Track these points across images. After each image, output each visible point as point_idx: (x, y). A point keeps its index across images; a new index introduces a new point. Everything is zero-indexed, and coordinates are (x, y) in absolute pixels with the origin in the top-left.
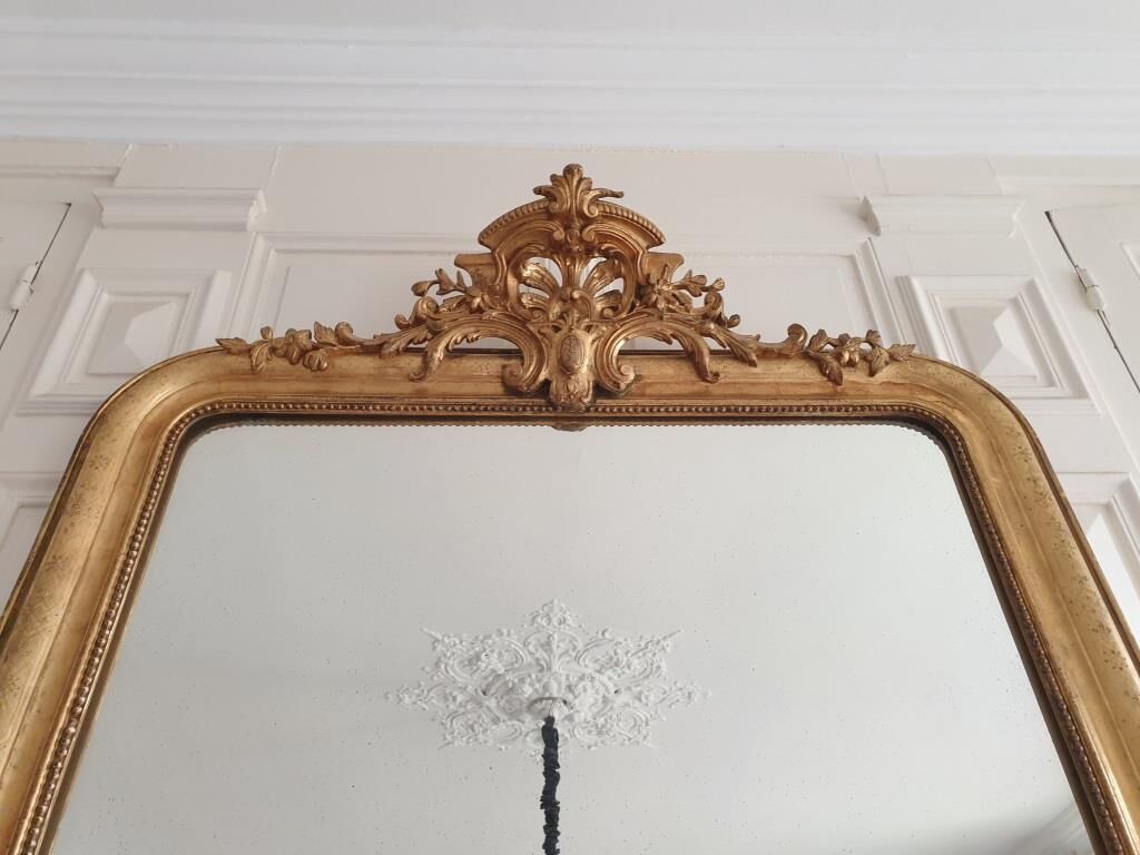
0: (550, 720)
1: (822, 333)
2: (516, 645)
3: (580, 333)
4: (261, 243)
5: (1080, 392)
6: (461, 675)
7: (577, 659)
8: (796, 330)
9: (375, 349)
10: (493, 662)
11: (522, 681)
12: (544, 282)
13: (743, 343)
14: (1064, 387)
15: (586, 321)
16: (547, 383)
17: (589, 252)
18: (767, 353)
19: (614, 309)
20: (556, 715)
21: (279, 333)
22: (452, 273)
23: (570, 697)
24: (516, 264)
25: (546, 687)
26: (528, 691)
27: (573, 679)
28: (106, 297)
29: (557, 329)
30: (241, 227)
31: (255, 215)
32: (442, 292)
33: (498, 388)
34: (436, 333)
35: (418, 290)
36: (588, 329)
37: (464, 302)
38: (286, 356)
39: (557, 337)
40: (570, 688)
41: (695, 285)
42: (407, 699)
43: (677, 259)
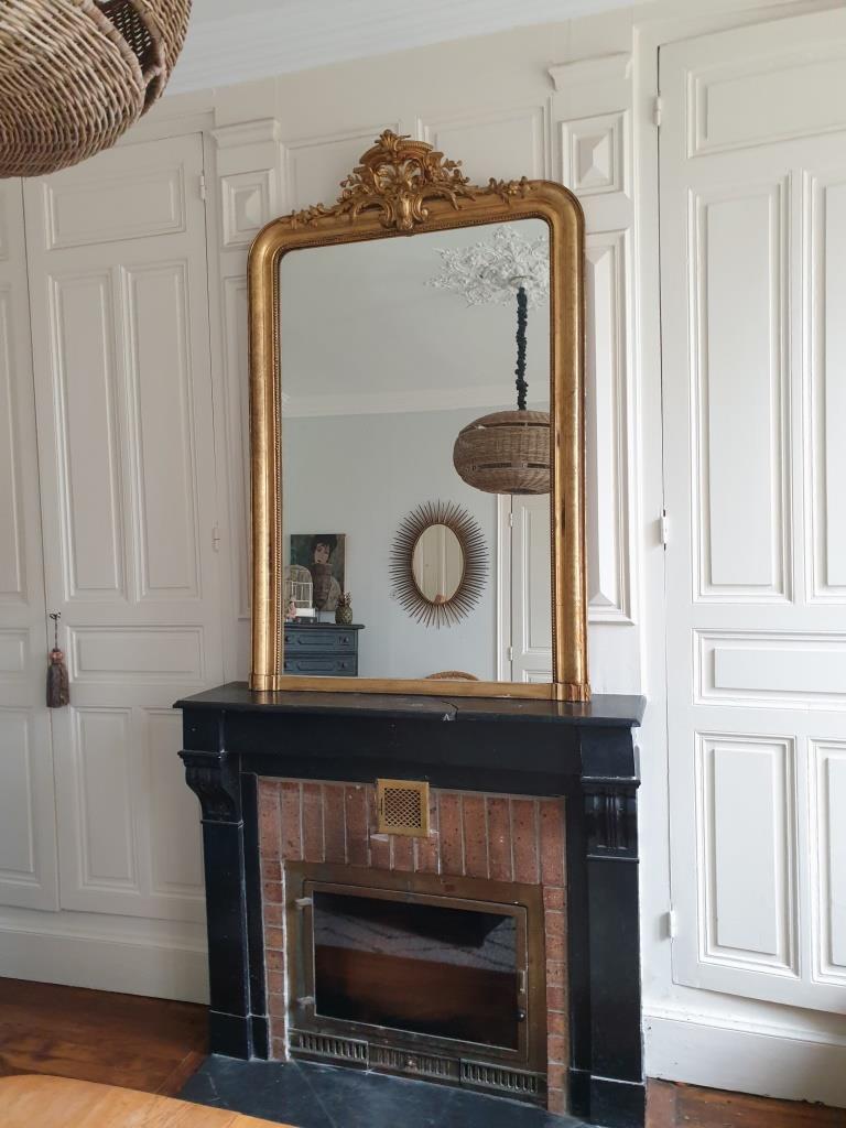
0: (522, 290)
1: (502, 182)
2: (490, 250)
3: (404, 200)
4: (282, 146)
5: (621, 188)
6: (465, 270)
7: (530, 253)
8: (492, 180)
9: (332, 214)
10: (478, 261)
11: (500, 269)
12: (388, 175)
13: (470, 192)
14: (616, 185)
15: (406, 193)
16: (395, 222)
17: (403, 160)
18: (479, 194)
19: (417, 184)
20: (525, 286)
21: (298, 212)
22: (353, 176)
23: (533, 275)
24: (376, 170)
25: (515, 271)
26: (505, 274)
27: (531, 264)
28: (233, 191)
29: (395, 198)
30: (271, 140)
31: (275, 133)
32: (352, 184)
33: (378, 226)
34: (352, 205)
35: (343, 185)
36: (407, 197)
37: (359, 188)
38: (303, 222)
39: (395, 202)
40: (531, 270)
41: (450, 165)
42: (436, 283)
43: (440, 155)
